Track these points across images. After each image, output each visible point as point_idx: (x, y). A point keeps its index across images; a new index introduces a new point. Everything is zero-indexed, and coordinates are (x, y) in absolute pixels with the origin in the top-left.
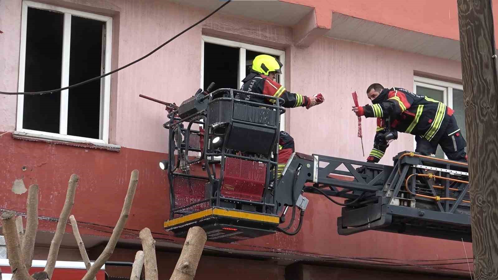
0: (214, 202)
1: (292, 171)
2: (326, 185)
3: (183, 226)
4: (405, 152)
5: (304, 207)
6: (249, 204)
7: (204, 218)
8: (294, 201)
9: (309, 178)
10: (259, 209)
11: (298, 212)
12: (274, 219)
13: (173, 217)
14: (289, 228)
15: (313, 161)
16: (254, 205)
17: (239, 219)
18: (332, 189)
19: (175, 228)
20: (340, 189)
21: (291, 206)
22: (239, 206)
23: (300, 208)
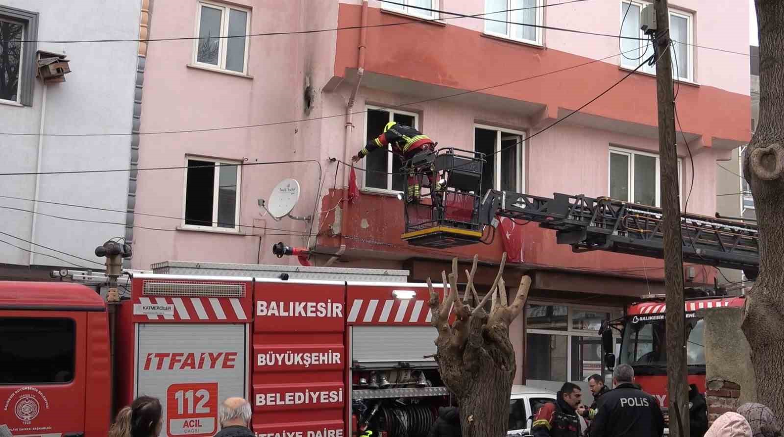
0: (440, 223)
1: (489, 202)
2: (509, 211)
3: (416, 237)
4: (603, 197)
5: (496, 226)
6: (462, 224)
7: (432, 232)
8: (489, 221)
9: (500, 207)
10: (469, 227)
11: (492, 229)
12: (478, 234)
13: (407, 232)
14: (486, 239)
15: (502, 195)
16: (465, 224)
17: (456, 233)
18: (511, 213)
19: (410, 239)
20: (516, 214)
21: (487, 225)
22: (456, 225)
23: (493, 226)
